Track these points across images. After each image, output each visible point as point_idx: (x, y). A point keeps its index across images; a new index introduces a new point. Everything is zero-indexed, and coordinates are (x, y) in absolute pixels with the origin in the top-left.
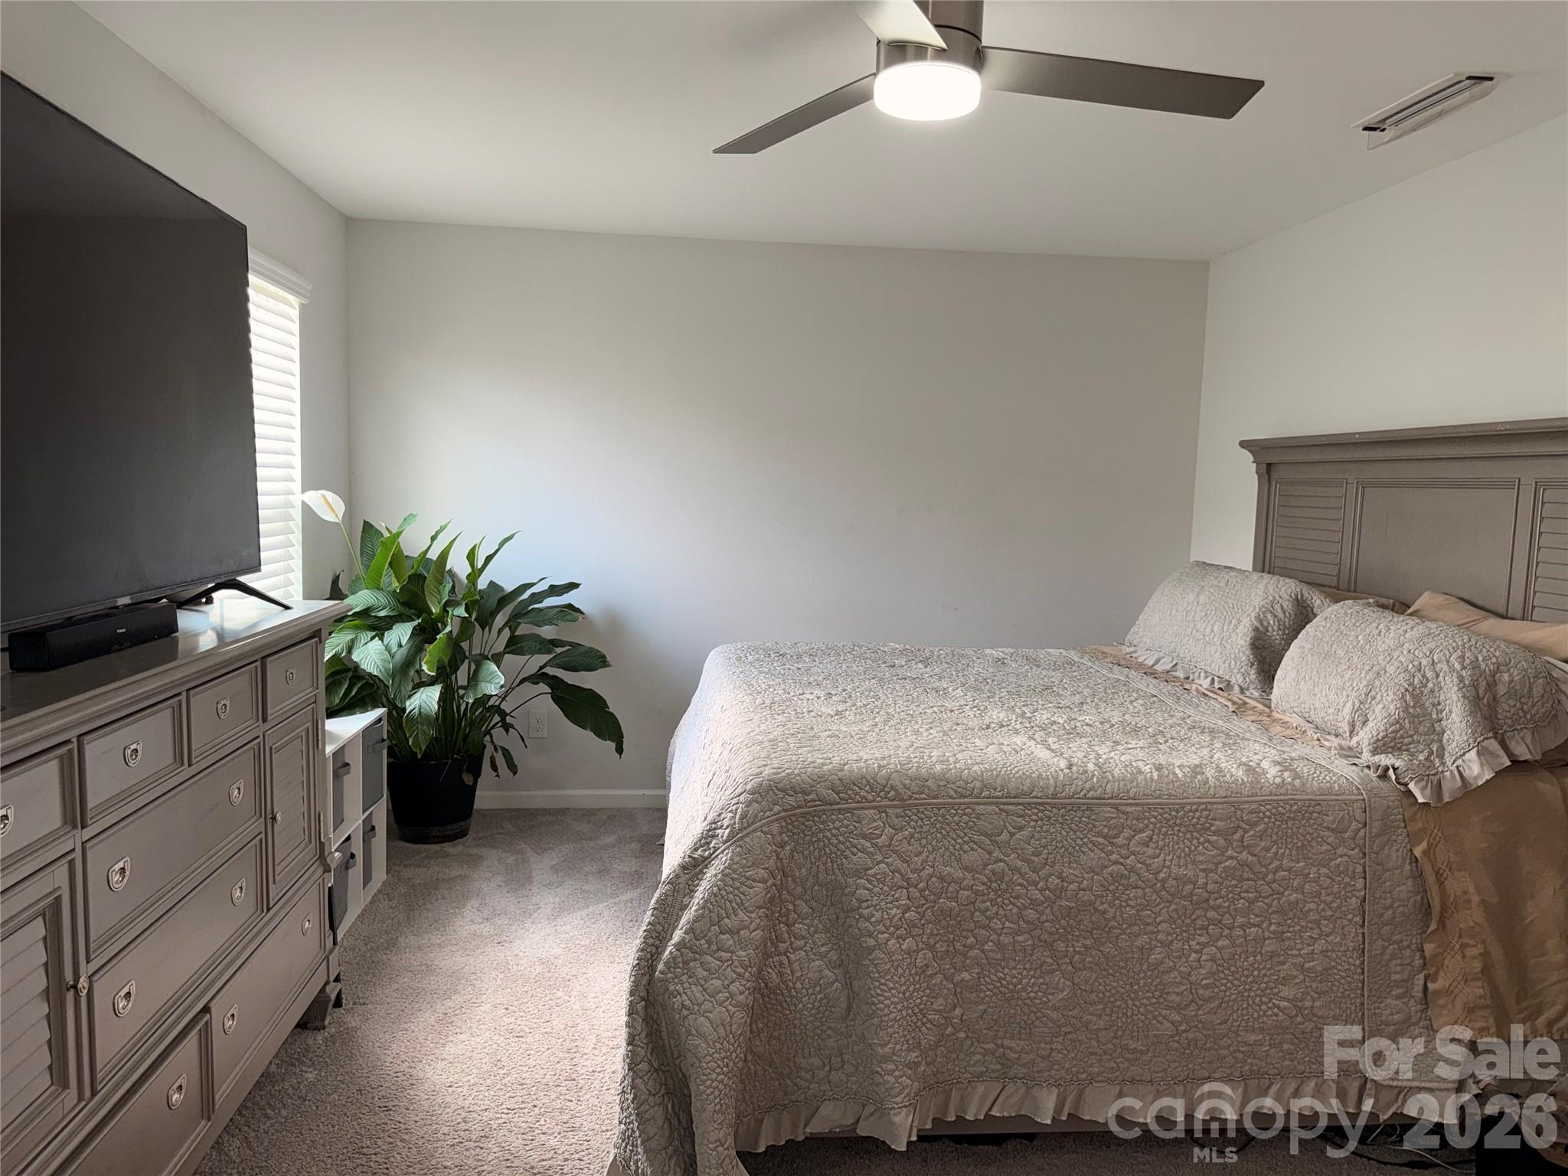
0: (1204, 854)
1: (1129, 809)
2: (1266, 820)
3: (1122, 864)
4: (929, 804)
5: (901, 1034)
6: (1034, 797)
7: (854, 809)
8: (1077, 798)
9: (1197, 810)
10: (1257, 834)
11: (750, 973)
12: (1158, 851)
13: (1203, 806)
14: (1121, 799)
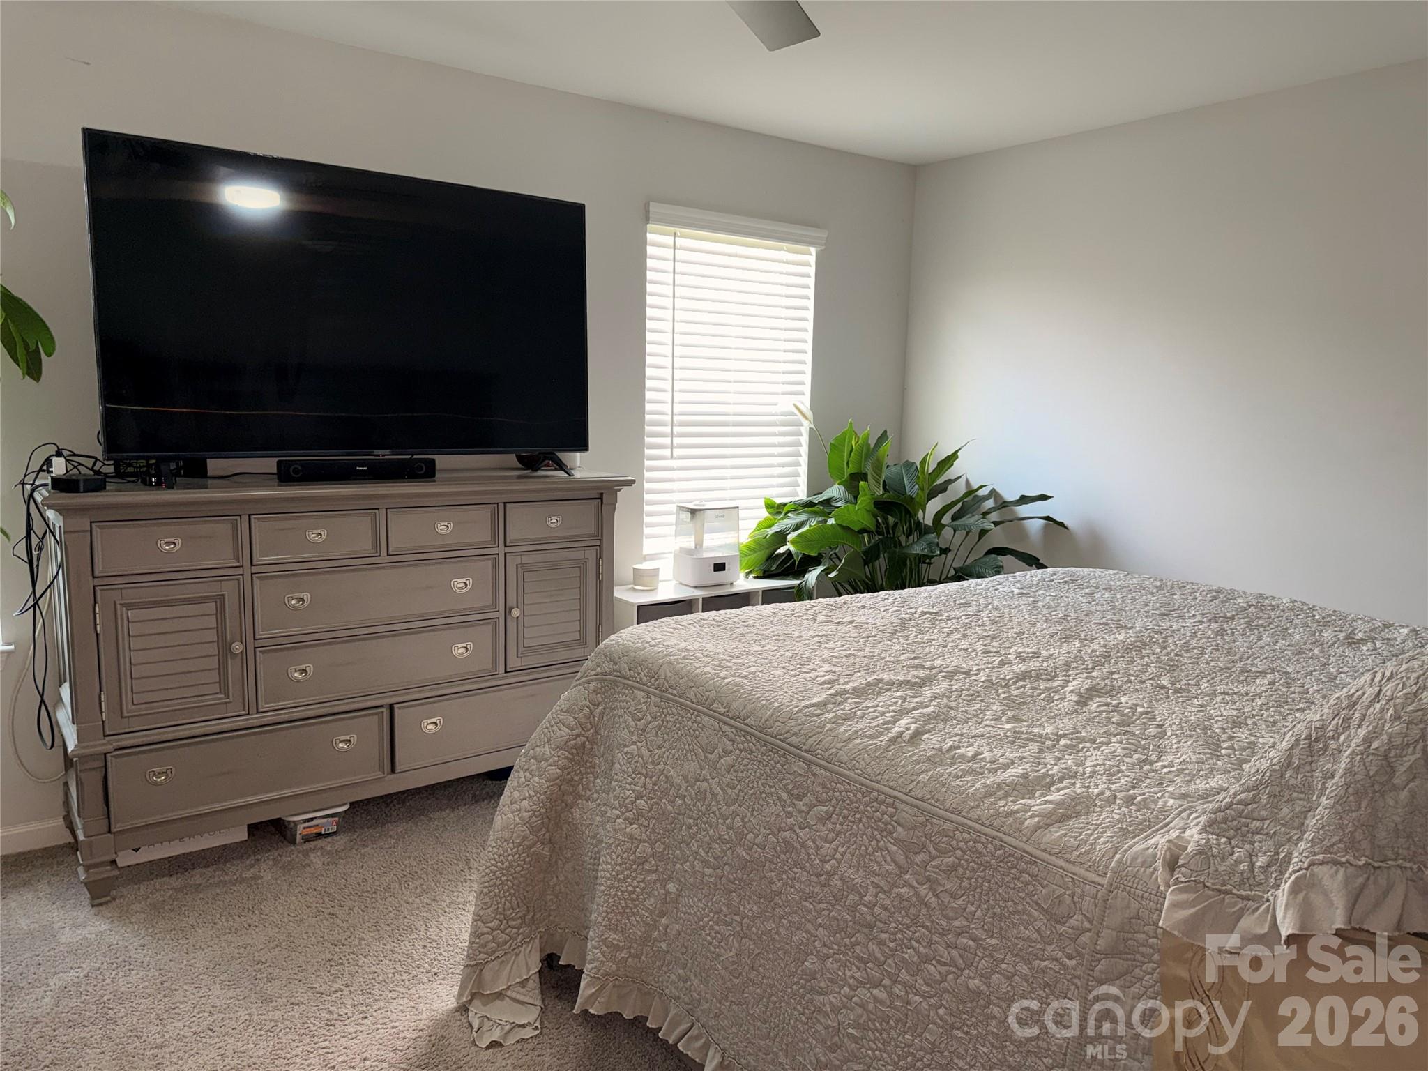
0: (879, 864)
1: (818, 771)
2: (959, 853)
3: (796, 834)
4: (677, 702)
5: (605, 909)
6: (747, 725)
7: (634, 688)
8: (780, 740)
9: (883, 802)
10: (943, 868)
11: (538, 798)
12: (832, 835)
13: (890, 800)
14: (816, 756)
